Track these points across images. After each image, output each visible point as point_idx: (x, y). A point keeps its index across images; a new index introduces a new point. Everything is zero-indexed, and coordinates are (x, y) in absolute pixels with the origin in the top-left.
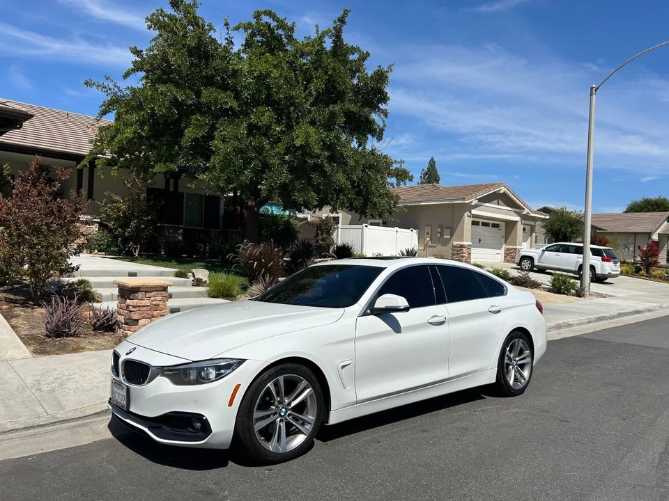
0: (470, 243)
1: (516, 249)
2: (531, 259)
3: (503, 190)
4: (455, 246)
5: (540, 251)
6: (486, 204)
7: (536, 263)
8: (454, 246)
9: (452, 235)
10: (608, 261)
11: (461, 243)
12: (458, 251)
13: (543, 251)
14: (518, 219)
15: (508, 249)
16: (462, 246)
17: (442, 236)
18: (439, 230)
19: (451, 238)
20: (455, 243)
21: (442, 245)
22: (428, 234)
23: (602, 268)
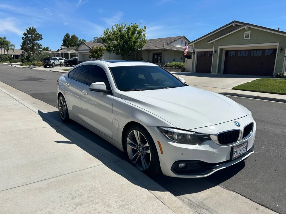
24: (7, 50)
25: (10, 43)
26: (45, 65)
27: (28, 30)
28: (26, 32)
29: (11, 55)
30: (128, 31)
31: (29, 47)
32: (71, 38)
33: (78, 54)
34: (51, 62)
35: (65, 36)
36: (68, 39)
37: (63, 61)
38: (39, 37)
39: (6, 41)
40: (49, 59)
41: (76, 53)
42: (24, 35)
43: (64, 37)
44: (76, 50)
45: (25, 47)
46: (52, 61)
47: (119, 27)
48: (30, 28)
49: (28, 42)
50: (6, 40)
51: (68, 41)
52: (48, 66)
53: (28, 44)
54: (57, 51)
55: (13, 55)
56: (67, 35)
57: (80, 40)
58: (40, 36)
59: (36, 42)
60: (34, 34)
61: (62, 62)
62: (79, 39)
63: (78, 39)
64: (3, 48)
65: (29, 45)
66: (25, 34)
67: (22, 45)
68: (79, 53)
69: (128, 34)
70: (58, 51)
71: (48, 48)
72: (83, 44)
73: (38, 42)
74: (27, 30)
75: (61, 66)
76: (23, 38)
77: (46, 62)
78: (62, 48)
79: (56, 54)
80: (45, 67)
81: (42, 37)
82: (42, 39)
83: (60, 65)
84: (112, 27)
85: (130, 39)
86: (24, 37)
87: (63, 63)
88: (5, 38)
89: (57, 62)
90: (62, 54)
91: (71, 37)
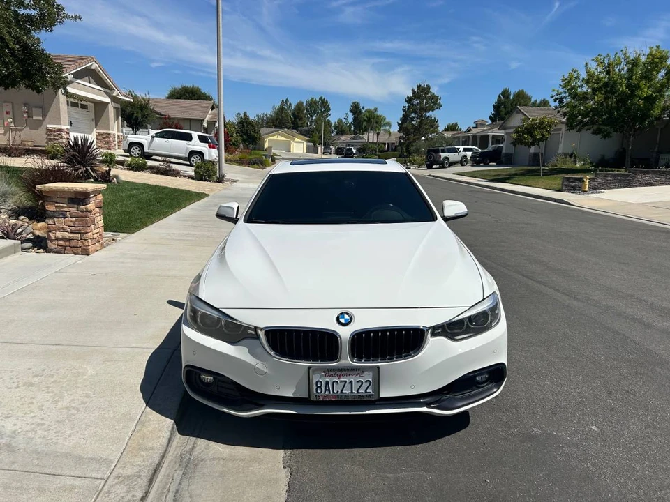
0: (69, 127)
1: (109, 134)
2: (141, 145)
3: (94, 66)
4: (51, 130)
5: (149, 137)
6: (78, 81)
7: (146, 150)
8: (48, 130)
9: (44, 116)
10: (214, 147)
11: (59, 126)
12: (55, 136)
13: (153, 137)
14: (108, 100)
15: (99, 134)
16: (60, 130)
17: (30, 116)
18: (25, 109)
19: (43, 120)
20: (50, 126)
21: (30, 129)
22: (8, 113)
23: (210, 154)
24: (378, 134)
25: (385, 119)
26: (428, 163)
27: (416, 90)
28: (411, 95)
29: (385, 144)
30: (630, 70)
31: (413, 125)
32: (513, 98)
33: (505, 136)
34: (440, 156)
35: (499, 96)
36: (507, 100)
37: (469, 154)
38: (435, 103)
39: (378, 117)
40: (437, 151)
41: (502, 133)
42: (406, 101)
43: (496, 99)
44: (502, 128)
45: (405, 125)
46: (443, 155)
47: (606, 62)
48: (419, 87)
49: (413, 115)
50: (379, 113)
51: (505, 108)
52: (434, 166)
53: (412, 119)
54: (465, 132)
55: (388, 144)
56: (505, 93)
57: (536, 101)
58: (437, 100)
59: (428, 114)
60: (424, 98)
61: (465, 156)
62: (533, 100)
63: (530, 99)
64: (371, 129)
65: (414, 123)
66: (409, 100)
67: (400, 122)
68: (507, 134)
69: (630, 78)
70: (469, 130)
71: (456, 125)
72: (518, 113)
73: (431, 113)
74: (413, 90)
75: (462, 165)
76: (405, 107)
77: (430, 158)
78: (477, 124)
79: (463, 137)
80: (430, 167)
81: (441, 102)
82: (440, 106)
83: (462, 162)
84: (586, 64)
85: (632, 91)
86: (407, 105)
87: (469, 158)
88: (376, 110)
89: (453, 157)
90: (475, 137)
91: (514, 96)
